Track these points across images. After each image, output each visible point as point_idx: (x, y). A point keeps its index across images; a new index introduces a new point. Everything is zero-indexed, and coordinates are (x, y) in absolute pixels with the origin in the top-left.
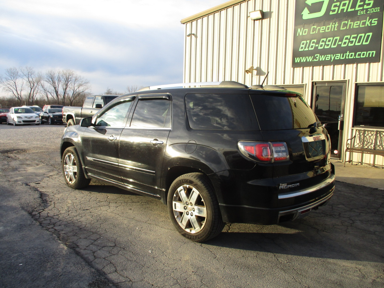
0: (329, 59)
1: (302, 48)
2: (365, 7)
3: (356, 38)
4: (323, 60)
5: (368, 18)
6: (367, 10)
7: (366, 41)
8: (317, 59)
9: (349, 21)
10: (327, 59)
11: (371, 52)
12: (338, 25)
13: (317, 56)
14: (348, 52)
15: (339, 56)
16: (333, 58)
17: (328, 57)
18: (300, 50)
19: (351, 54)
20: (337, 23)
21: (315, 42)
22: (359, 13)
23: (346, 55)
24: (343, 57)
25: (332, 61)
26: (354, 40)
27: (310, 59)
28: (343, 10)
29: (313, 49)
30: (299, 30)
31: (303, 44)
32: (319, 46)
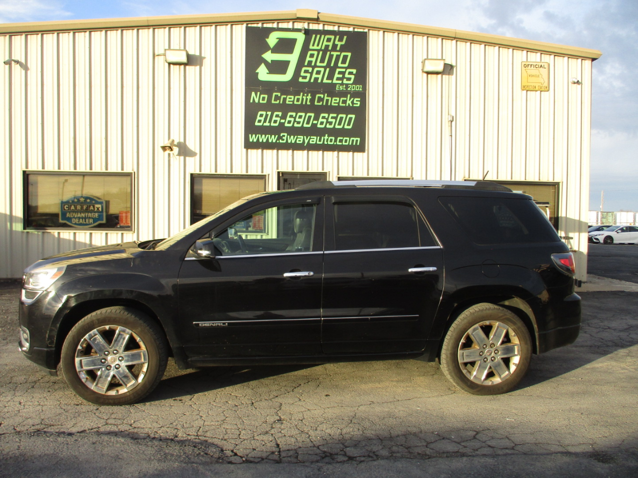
0: (301, 142)
1: (260, 121)
2: (345, 81)
3: (336, 118)
4: (293, 142)
5: (349, 96)
6: (347, 85)
7: (349, 124)
8: (283, 140)
9: (326, 95)
10: (298, 142)
11: (355, 139)
12: (311, 97)
13: (284, 136)
14: (327, 135)
15: (314, 140)
16: (306, 141)
17: (300, 139)
18: (257, 124)
19: (330, 138)
20: (309, 95)
21: (280, 115)
22: (337, 87)
23: (324, 139)
24: (320, 141)
25: (305, 145)
26: (334, 120)
27: (273, 139)
28: (316, 79)
29: (277, 125)
30: (253, 94)
31: (261, 116)
32: (285, 121)
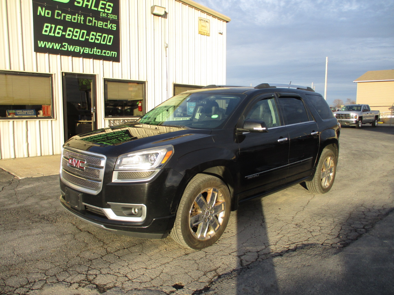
0: (78, 51)
1: (46, 31)
2: (106, 11)
3: (101, 36)
4: (72, 50)
5: (109, 21)
6: (107, 13)
7: (109, 42)
8: (65, 48)
9: (94, 18)
10: (76, 51)
11: (114, 53)
12: (83, 18)
13: (65, 45)
14: (95, 48)
15: (87, 50)
16: (82, 51)
17: (77, 49)
18: (44, 33)
19: (98, 50)
20: (82, 16)
21: (62, 29)
22: (101, 14)
23: (94, 51)
24: (91, 51)
25: (81, 53)
26: (100, 38)
27: (57, 46)
28: (87, 5)
29: (60, 36)
30: (40, 8)
31: (47, 27)
32: (66, 34)
